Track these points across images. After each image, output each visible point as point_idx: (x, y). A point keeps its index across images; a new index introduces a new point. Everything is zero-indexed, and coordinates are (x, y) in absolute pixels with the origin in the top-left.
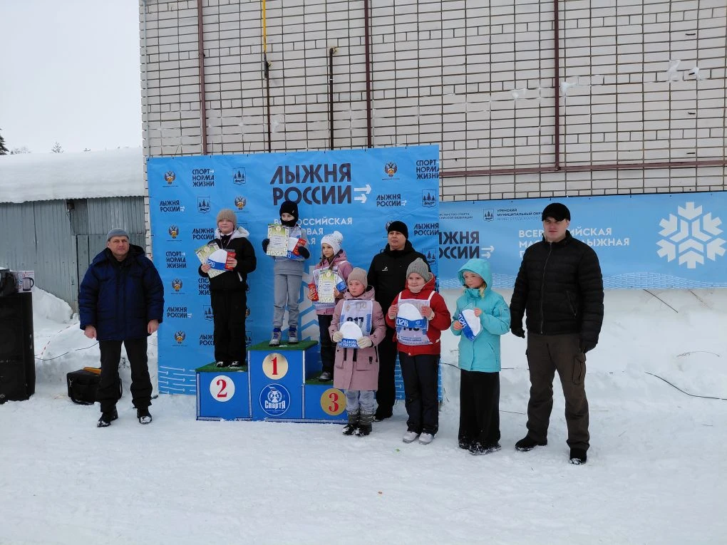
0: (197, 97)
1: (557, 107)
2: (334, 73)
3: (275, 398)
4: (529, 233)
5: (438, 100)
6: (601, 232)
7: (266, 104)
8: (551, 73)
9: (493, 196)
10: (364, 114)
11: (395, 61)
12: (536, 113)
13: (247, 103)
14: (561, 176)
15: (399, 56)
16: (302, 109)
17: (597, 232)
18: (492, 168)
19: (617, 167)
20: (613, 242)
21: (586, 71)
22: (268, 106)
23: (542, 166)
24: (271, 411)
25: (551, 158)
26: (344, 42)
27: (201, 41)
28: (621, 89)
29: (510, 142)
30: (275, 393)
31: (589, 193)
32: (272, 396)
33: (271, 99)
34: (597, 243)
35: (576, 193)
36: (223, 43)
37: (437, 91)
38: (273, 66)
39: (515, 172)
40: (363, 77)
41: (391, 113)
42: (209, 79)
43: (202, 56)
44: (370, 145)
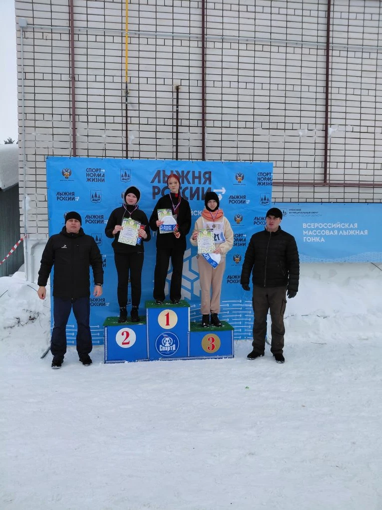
0: (67, 111)
1: (326, 143)
2: (179, 104)
3: (167, 342)
4: (309, 226)
5: (250, 131)
6: (351, 226)
7: (124, 121)
8: (323, 121)
9: (285, 200)
10: (200, 137)
11: (222, 101)
12: (313, 146)
13: (109, 119)
14: (326, 189)
15: (225, 97)
16: (153, 128)
17: (349, 226)
18: (285, 181)
19: (359, 185)
20: (358, 232)
21: (343, 122)
22: (127, 123)
23: (315, 182)
24: (165, 352)
25: (321, 177)
26: (186, 83)
27: (72, 67)
28: (363, 135)
29: (296, 164)
30: (167, 339)
31: (342, 201)
32: (165, 341)
33: (129, 119)
34: (349, 232)
35: (335, 200)
36: (90, 72)
37: (250, 125)
38: (131, 93)
39: (299, 184)
40: (200, 110)
41: (218, 137)
42: (78, 98)
43: (73, 79)
44: (203, 159)
